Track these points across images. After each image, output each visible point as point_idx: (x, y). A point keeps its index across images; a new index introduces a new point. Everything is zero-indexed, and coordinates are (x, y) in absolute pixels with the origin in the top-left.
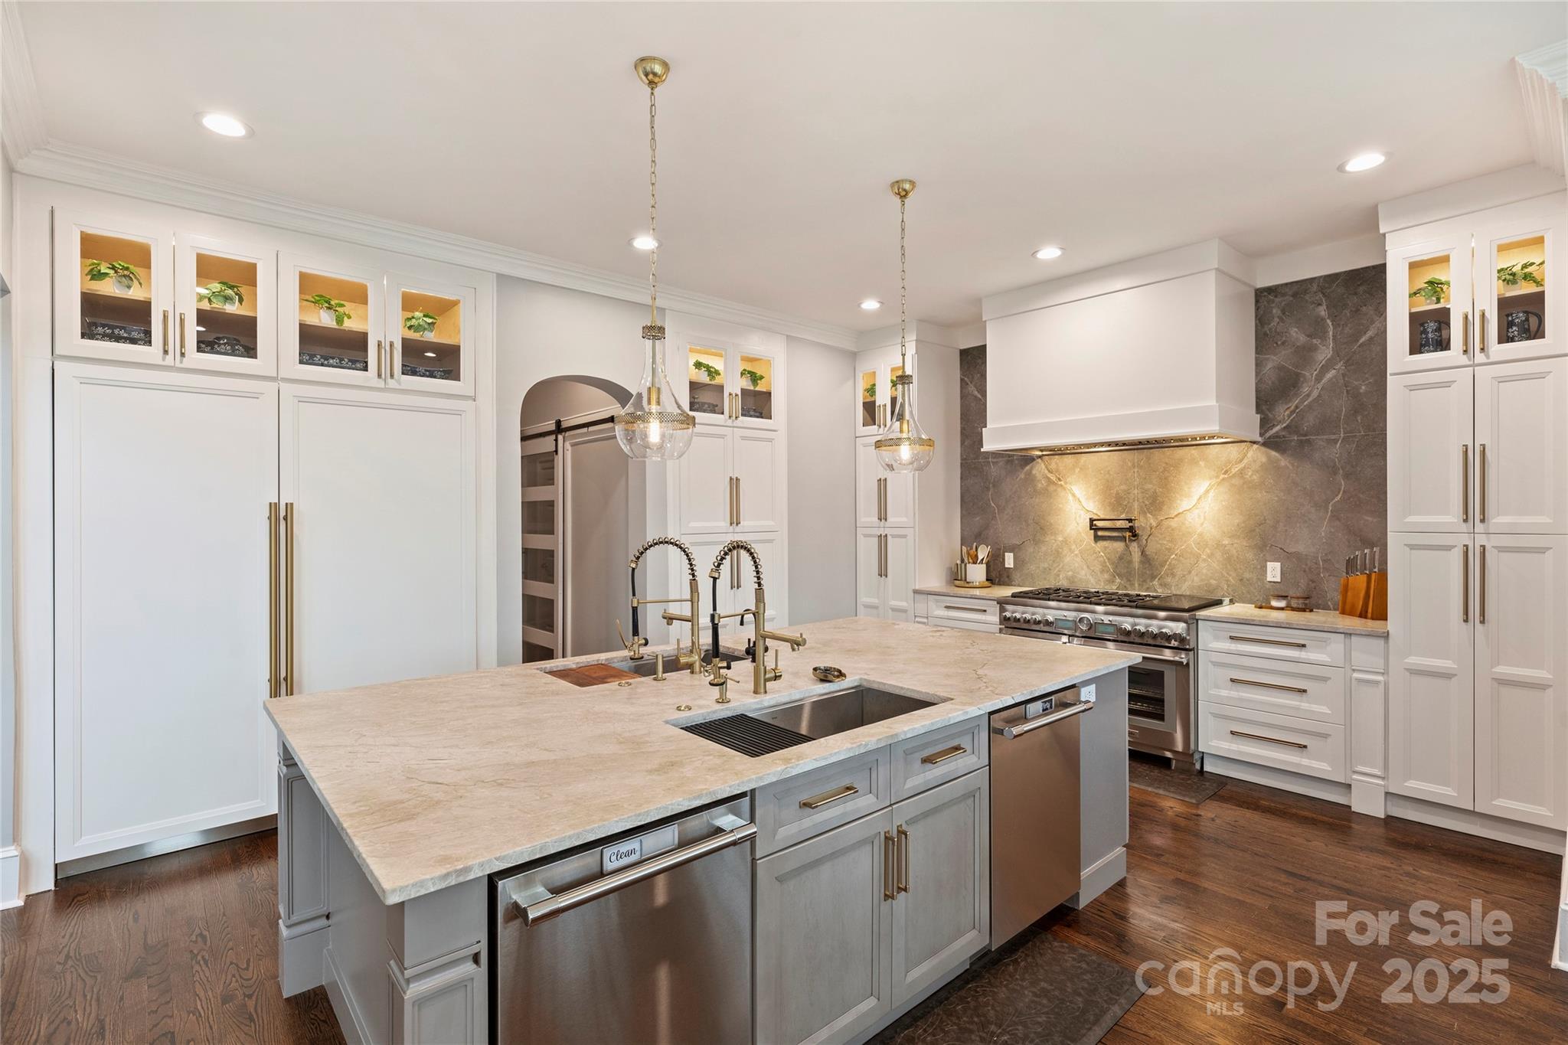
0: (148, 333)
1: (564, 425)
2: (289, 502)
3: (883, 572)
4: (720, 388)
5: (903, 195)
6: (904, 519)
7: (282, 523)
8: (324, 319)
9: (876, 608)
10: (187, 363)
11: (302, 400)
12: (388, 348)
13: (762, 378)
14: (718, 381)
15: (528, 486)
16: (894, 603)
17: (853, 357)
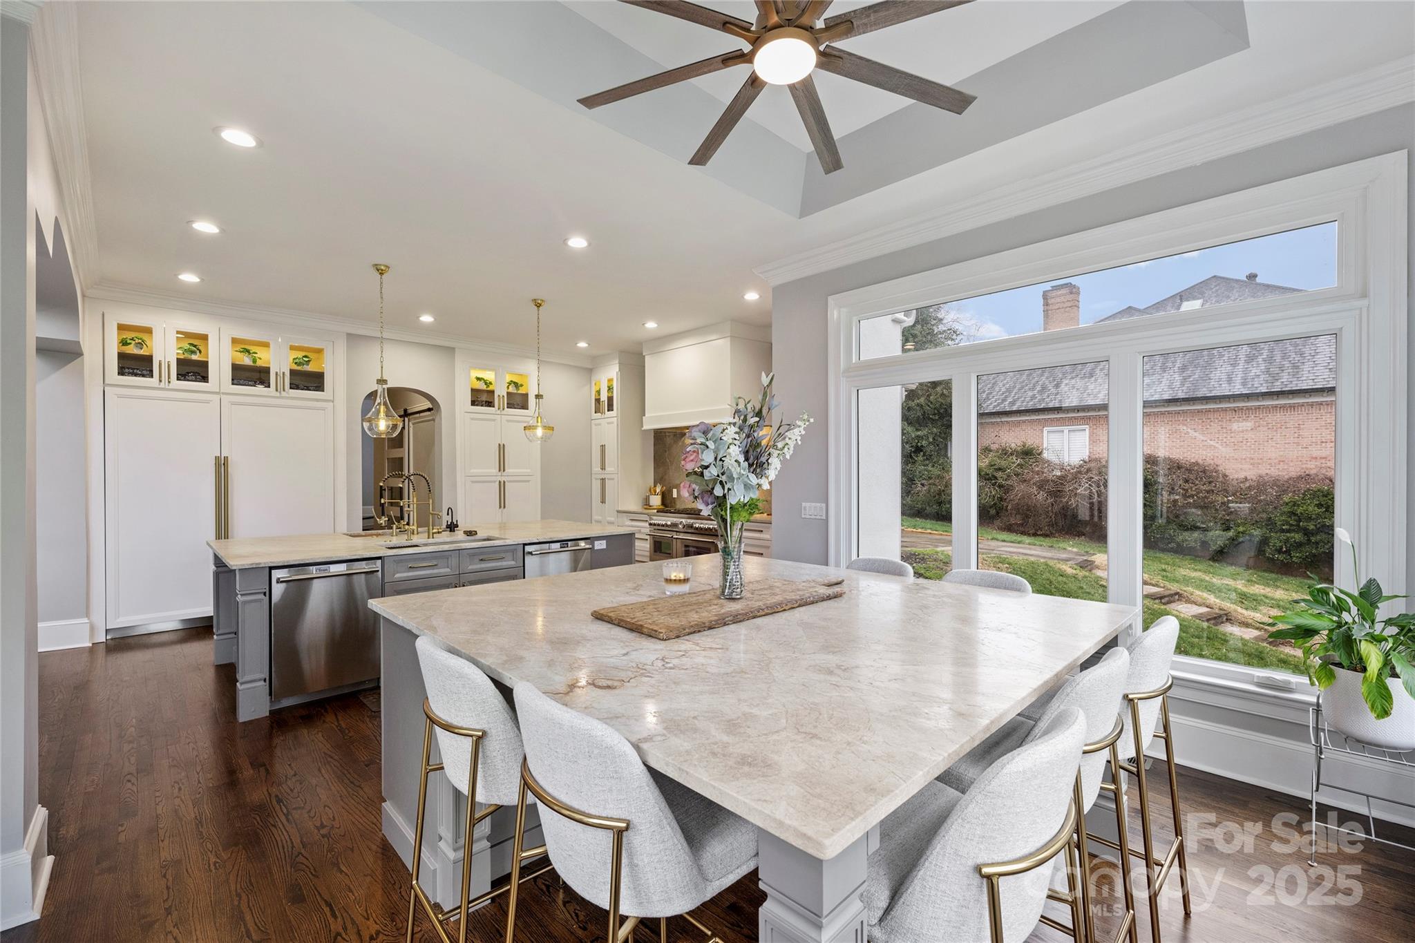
0: (151, 371)
1: (409, 411)
2: (226, 456)
3: (603, 501)
4: (492, 392)
5: (539, 306)
6: (613, 469)
7: (223, 467)
8: (246, 361)
9: (600, 522)
10: (171, 386)
11: (233, 404)
12: (282, 375)
13: (522, 385)
14: (491, 388)
15: (392, 448)
16: (609, 519)
17: (590, 371)
